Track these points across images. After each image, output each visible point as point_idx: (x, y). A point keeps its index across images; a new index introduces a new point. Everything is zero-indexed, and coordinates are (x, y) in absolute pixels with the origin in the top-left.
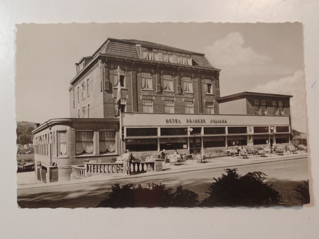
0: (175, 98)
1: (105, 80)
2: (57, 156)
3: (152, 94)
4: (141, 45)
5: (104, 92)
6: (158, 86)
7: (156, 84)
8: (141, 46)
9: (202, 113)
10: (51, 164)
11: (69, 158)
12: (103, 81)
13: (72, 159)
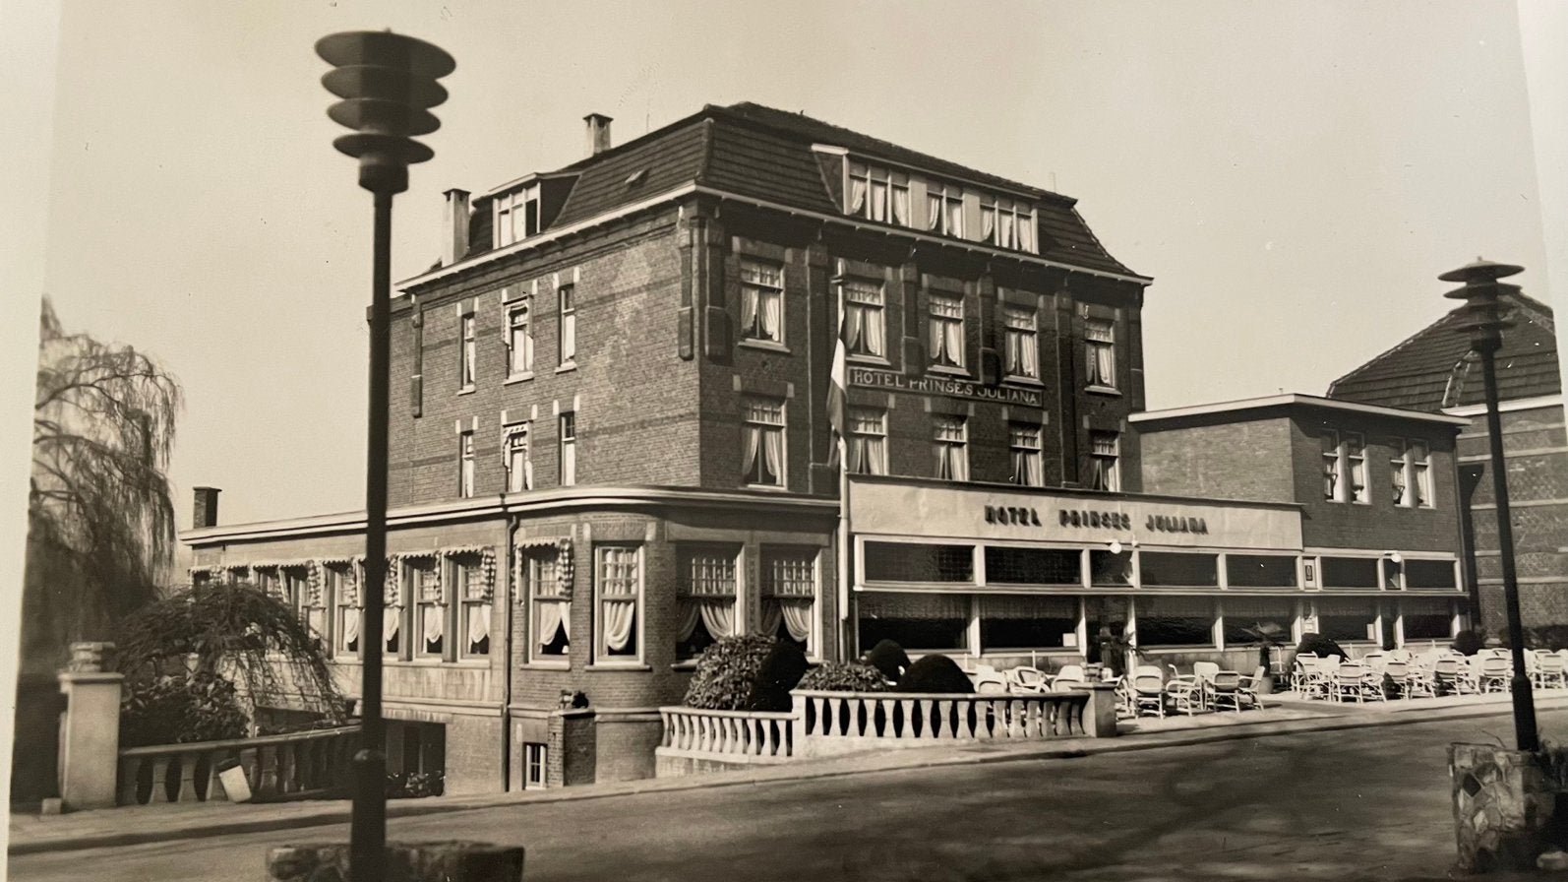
0: (972, 406)
1: (708, 307)
2: (592, 663)
3: (887, 384)
4: (847, 152)
5: (701, 363)
6: (908, 344)
7: (900, 335)
8: (848, 156)
9: (1077, 481)
10: (566, 698)
11: (650, 670)
12: (702, 309)
13: (660, 677)
